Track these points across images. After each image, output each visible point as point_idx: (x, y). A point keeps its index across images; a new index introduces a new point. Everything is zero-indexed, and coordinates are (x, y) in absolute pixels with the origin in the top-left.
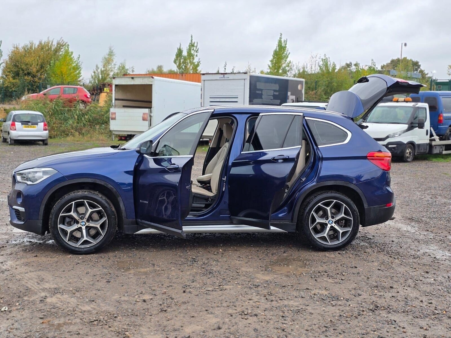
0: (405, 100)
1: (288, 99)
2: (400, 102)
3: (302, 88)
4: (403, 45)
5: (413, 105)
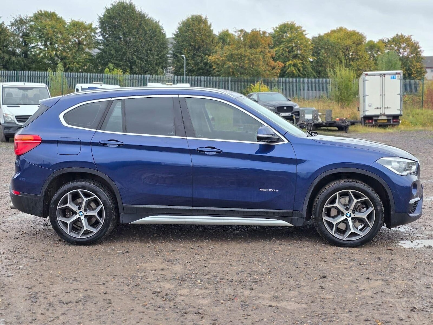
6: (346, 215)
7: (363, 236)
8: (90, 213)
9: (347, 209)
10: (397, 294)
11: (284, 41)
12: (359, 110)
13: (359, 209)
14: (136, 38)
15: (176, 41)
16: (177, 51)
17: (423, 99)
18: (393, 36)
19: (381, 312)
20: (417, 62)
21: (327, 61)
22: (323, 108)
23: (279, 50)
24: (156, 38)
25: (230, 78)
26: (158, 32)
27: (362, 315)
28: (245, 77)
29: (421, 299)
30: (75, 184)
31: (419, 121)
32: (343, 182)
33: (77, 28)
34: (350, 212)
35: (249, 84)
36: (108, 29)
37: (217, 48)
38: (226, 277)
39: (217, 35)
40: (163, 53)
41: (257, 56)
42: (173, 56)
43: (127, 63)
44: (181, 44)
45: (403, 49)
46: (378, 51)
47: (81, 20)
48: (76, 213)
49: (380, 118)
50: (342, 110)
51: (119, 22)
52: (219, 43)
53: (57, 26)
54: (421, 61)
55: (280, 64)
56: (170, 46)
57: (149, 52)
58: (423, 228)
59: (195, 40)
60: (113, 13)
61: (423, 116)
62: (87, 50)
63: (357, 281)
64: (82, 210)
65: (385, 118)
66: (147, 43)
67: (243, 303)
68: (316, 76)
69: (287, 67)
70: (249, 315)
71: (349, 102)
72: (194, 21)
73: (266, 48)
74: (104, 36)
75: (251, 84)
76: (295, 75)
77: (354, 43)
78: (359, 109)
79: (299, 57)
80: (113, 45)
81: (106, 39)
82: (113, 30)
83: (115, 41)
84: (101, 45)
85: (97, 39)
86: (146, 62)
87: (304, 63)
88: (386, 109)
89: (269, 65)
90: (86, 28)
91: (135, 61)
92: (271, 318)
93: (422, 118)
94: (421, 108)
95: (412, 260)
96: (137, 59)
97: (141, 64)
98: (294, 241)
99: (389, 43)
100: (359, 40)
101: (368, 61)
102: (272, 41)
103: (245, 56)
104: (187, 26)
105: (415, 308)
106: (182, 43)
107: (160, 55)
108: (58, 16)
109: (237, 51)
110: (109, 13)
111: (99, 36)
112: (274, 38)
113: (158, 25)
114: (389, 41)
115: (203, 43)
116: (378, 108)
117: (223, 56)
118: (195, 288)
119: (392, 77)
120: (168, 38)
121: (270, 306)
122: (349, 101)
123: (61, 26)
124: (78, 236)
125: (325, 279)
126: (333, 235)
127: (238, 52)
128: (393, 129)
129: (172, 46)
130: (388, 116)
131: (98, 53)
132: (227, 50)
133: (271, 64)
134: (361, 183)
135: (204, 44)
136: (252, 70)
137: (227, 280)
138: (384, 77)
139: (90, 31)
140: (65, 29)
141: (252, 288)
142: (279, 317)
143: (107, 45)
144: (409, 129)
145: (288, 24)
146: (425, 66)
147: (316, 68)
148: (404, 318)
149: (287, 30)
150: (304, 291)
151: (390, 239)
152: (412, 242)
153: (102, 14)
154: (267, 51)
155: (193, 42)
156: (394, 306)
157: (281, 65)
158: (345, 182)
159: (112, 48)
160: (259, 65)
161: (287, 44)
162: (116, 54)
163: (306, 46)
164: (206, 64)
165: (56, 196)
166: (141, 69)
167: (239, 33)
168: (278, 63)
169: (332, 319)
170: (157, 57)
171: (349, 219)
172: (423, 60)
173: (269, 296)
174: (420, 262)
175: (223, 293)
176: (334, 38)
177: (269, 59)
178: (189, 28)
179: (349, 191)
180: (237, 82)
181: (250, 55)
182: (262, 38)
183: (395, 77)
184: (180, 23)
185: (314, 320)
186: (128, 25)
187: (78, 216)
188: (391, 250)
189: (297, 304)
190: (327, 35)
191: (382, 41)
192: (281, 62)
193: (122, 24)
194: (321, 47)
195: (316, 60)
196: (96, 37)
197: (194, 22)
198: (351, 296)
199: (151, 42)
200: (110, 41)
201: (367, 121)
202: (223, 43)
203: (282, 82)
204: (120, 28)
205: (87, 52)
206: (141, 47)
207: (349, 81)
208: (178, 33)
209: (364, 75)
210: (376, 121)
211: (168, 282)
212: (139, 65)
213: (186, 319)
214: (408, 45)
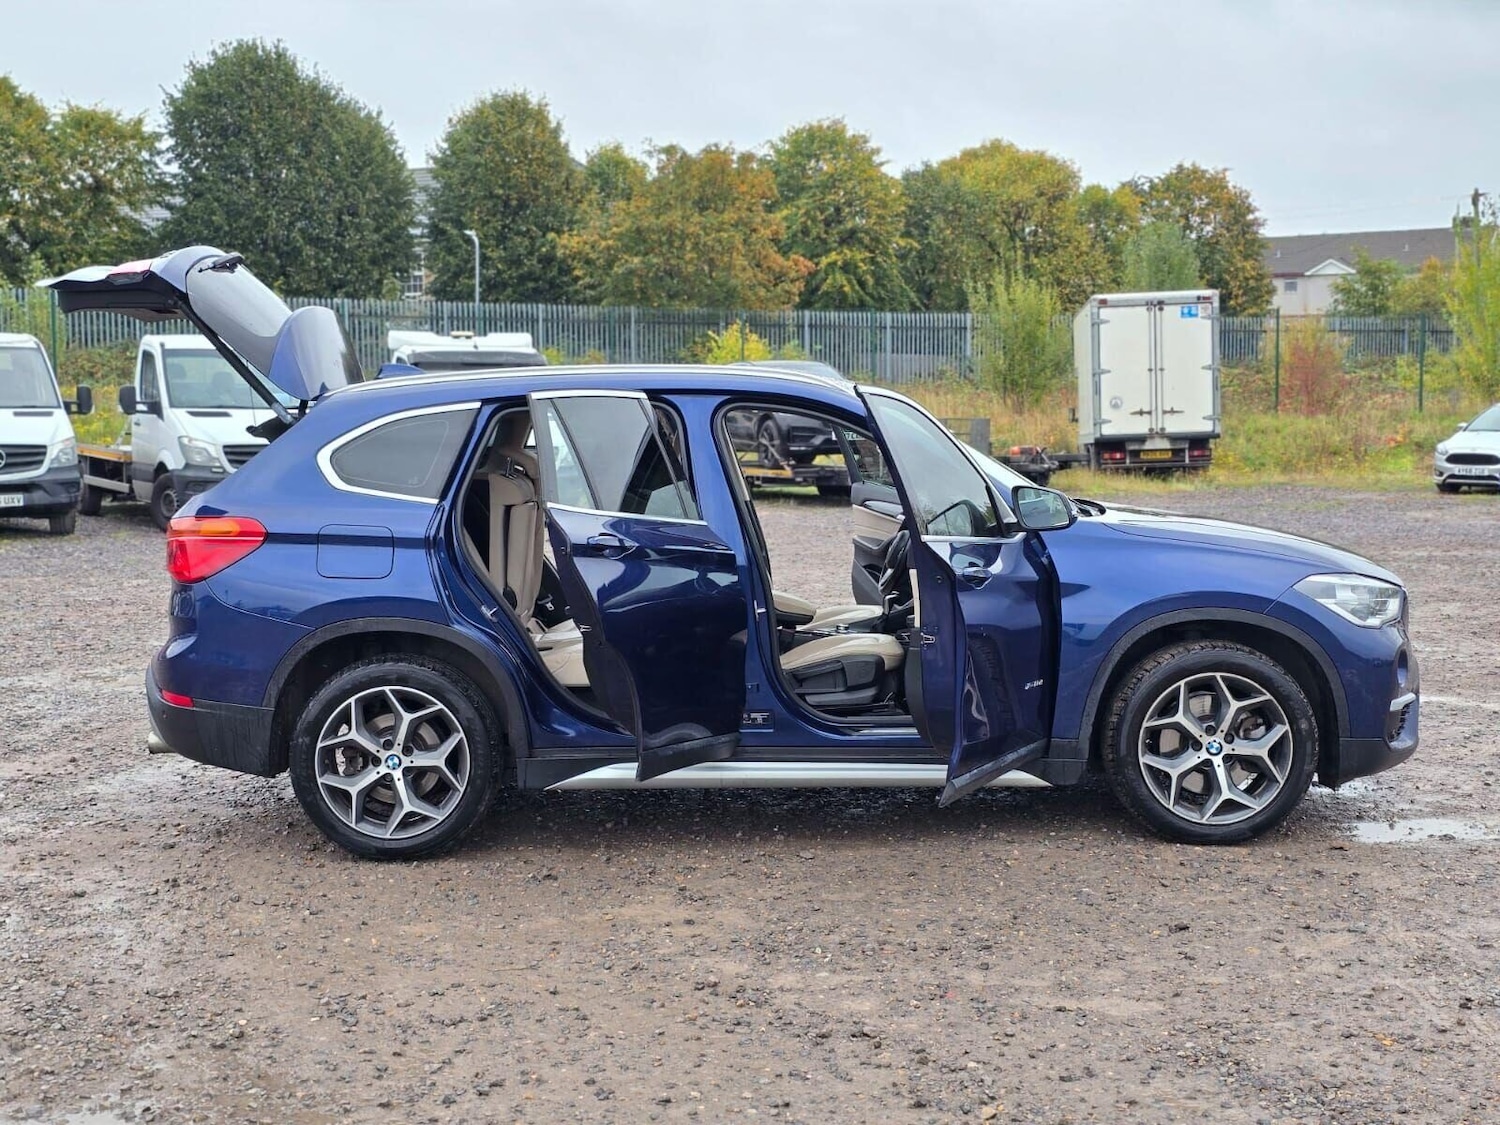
6: (1207, 749)
7: (1259, 809)
8: (421, 760)
9: (1211, 731)
10: (1407, 966)
11: (811, 187)
12: (1074, 420)
13: (1245, 731)
14: (299, 171)
15: (439, 181)
16: (446, 215)
17: (1277, 383)
18: (1168, 171)
19: (1378, 1013)
20: (1246, 257)
21: (954, 253)
22: (955, 412)
23: (796, 215)
24: (371, 172)
25: (633, 310)
26: (378, 150)
27: (1329, 1023)
28: (686, 309)
29: (1476, 976)
30: (374, 669)
31: (1270, 452)
32: (1197, 651)
33: (90, 133)
34: (1219, 737)
35: (699, 331)
36: (200, 138)
37: (584, 206)
38: (892, 936)
39: (581, 165)
40: (395, 224)
41: (725, 235)
42: (431, 232)
43: (270, 258)
44: (457, 193)
45: (1198, 215)
46: (1118, 221)
47: (101, 108)
48: (377, 761)
49: (1148, 446)
50: (1017, 417)
51: (240, 115)
52: (589, 190)
53: (17, 126)
54: (1258, 254)
55: (798, 264)
56: (420, 199)
57: (346, 218)
58: (1408, 785)
59: (509, 178)
60: (220, 84)
61: (1279, 438)
62: (125, 210)
63: (1280, 937)
64: (397, 750)
65: (1166, 444)
66: (340, 188)
67: (981, 1006)
68: (918, 304)
69: (822, 275)
70: (1012, 1036)
71: (1039, 391)
72: (500, 113)
73: (754, 208)
74: (185, 166)
75: (710, 333)
76: (850, 300)
77: (1041, 194)
78: (1077, 416)
79: (860, 241)
80: (218, 194)
81: (193, 172)
82: (219, 141)
83: (226, 181)
84: (173, 195)
85: (160, 174)
86: (336, 255)
87: (879, 259)
88: (1168, 416)
89: (765, 266)
90: (120, 136)
91: (298, 251)
92: (1078, 1041)
93: (1279, 444)
94: (1273, 411)
95: (1413, 874)
96: (306, 244)
97: (318, 261)
98: (1048, 831)
99: (1154, 193)
100: (1059, 184)
101: (1087, 254)
102: (774, 186)
103: (684, 237)
104: (479, 132)
105: (1469, 1000)
106: (463, 190)
107: (385, 231)
108: (21, 90)
109: (657, 218)
110: (201, 82)
111: (169, 162)
112: (777, 173)
113: (378, 125)
114: (1153, 187)
115: (535, 188)
116: (1141, 413)
117: (608, 234)
118: (816, 970)
119: (1186, 311)
120: (413, 171)
121: (1060, 1010)
122: (1037, 388)
123: (34, 126)
124: (385, 833)
125: (1186, 934)
126: (1168, 810)
127: (659, 222)
128: (1192, 482)
129: (425, 198)
130: (1174, 438)
131: (166, 221)
132: (621, 216)
133: (770, 264)
134: (1251, 653)
135: (540, 193)
136: (709, 282)
137: (900, 944)
138: (1161, 309)
139: (136, 146)
140: (47, 138)
141: (987, 964)
142: (1099, 1038)
143: (198, 195)
144: (1243, 481)
145: (820, 127)
146: (1270, 269)
147: (917, 278)
148: (1447, 1025)
149: (820, 148)
150: (1137, 968)
151: (1325, 818)
152: (1391, 826)
153: (179, 87)
154: (759, 220)
155: (502, 187)
156: (1408, 997)
157: (805, 265)
158: (1203, 648)
159: (216, 204)
160: (729, 267)
161: (820, 196)
162: (230, 225)
163: (884, 205)
164: (548, 260)
165: (314, 707)
166: (320, 278)
167: (663, 157)
168: (794, 260)
169: (1249, 1037)
170: (376, 237)
171: (1217, 761)
172: (1262, 251)
173: (1045, 984)
174: (1439, 880)
175: (906, 980)
176: (974, 177)
177: (763, 247)
178: (485, 136)
179: (1214, 677)
180: (659, 323)
181: (702, 232)
182: (742, 177)
183: (1193, 312)
184: (454, 122)
185: (1201, 1040)
186: (270, 126)
187: (383, 770)
188: (1341, 848)
189: (1133, 1002)
190: (951, 165)
191: (1132, 187)
192: (803, 255)
193: (249, 121)
194: (933, 208)
195: (919, 252)
196: (157, 166)
197: (502, 118)
198: (1279, 975)
199: (355, 184)
200: (206, 181)
201: (1107, 456)
202: (602, 190)
203: (811, 326)
204: (243, 135)
205: (124, 219)
206: (320, 203)
207: (1040, 323)
208: (448, 152)
209: (1095, 304)
210: (1136, 454)
211: (725, 955)
212: (313, 263)
213: (832, 1051)
214: (1215, 204)
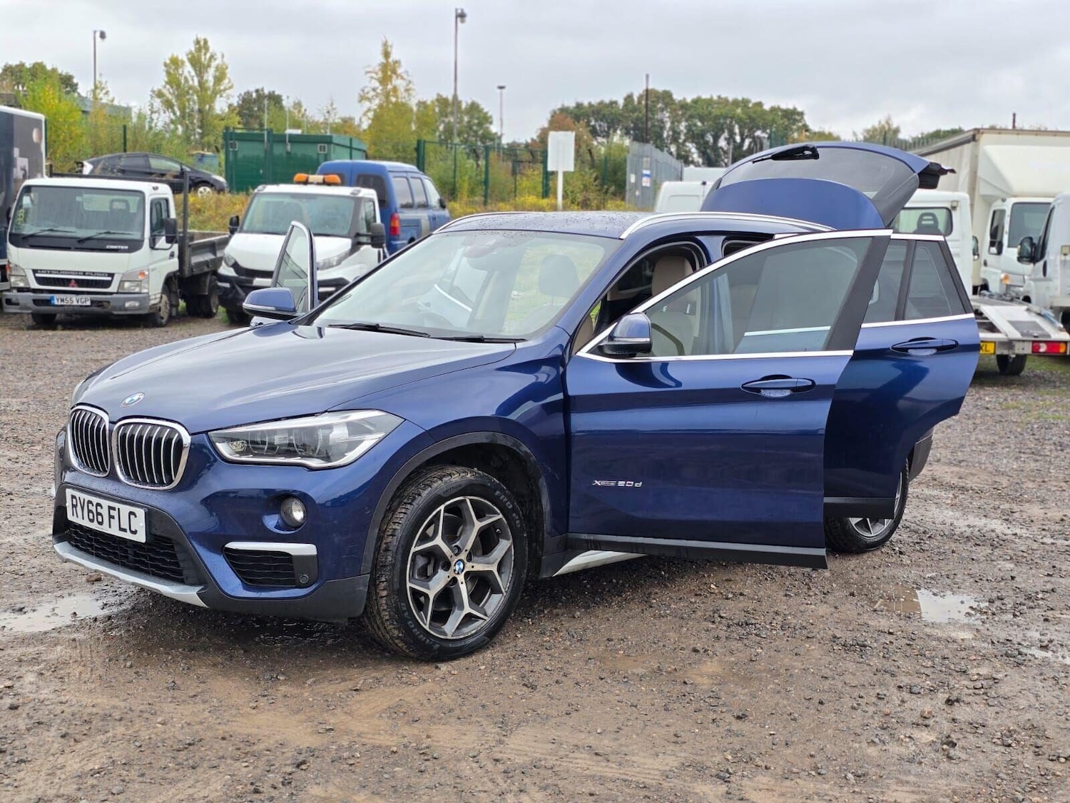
0: (326, 180)
1: (16, 167)
2: (312, 183)
3: (40, 138)
4: (98, 34)
5: (352, 194)
